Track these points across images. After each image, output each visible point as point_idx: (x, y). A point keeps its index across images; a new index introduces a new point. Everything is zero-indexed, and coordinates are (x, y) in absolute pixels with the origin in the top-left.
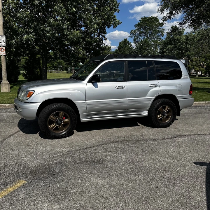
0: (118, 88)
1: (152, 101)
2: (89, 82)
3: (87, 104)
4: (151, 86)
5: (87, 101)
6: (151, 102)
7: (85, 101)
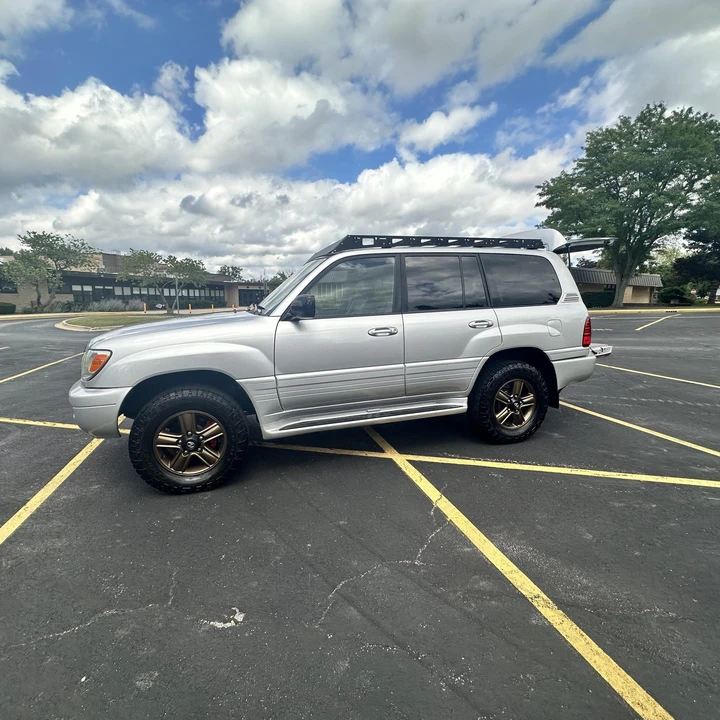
0: (374, 335)
1: (478, 370)
2: (284, 318)
3: (279, 385)
4: (474, 327)
5: (279, 377)
6: (475, 372)
7: (273, 378)
